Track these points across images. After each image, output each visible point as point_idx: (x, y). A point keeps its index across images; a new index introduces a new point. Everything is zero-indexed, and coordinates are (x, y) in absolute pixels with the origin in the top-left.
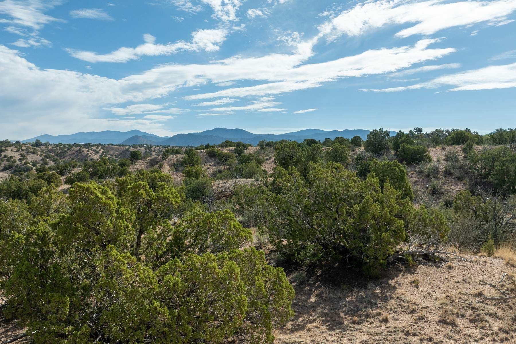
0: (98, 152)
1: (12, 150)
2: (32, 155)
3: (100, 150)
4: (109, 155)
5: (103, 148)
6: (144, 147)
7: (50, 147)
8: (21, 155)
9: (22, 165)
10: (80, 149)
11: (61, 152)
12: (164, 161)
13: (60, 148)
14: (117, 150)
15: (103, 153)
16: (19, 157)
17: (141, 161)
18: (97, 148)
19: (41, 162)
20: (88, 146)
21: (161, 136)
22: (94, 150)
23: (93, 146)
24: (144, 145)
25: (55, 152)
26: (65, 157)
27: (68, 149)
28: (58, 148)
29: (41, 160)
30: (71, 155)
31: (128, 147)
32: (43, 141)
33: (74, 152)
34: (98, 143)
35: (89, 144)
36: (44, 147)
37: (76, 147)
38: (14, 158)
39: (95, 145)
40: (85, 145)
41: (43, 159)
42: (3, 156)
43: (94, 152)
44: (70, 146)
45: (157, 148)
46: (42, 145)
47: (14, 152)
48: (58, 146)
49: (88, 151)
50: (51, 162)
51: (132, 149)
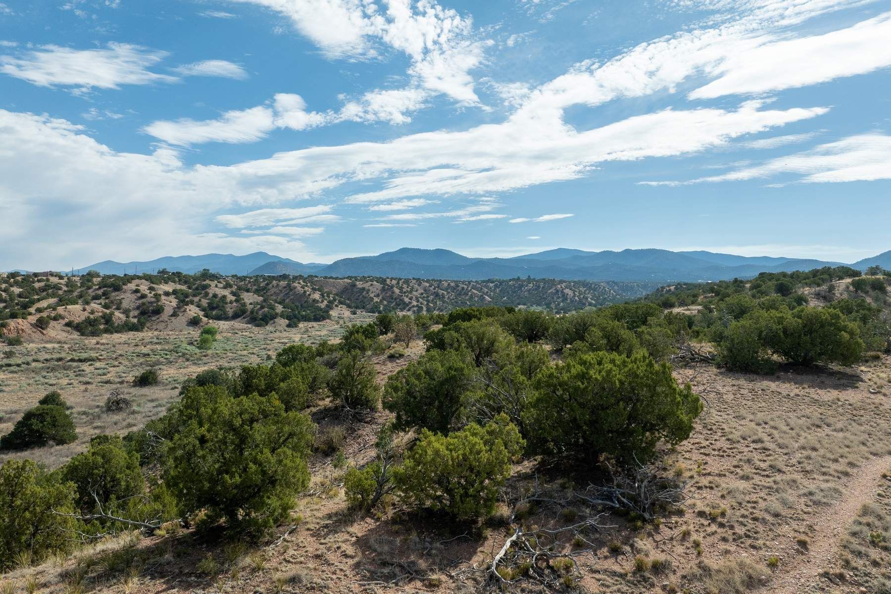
1: (216, 286)
4: (329, 293)
5: (311, 283)
8: (233, 294)
13: (250, 282)
14: (334, 287)
16: (234, 298)
18: (305, 282)
21: (305, 262)
28: (247, 282)
29: (262, 302)
33: (279, 289)
42: (211, 295)
44: (268, 279)
47: (221, 288)
49: (303, 287)
50: (277, 305)
51: (359, 284)
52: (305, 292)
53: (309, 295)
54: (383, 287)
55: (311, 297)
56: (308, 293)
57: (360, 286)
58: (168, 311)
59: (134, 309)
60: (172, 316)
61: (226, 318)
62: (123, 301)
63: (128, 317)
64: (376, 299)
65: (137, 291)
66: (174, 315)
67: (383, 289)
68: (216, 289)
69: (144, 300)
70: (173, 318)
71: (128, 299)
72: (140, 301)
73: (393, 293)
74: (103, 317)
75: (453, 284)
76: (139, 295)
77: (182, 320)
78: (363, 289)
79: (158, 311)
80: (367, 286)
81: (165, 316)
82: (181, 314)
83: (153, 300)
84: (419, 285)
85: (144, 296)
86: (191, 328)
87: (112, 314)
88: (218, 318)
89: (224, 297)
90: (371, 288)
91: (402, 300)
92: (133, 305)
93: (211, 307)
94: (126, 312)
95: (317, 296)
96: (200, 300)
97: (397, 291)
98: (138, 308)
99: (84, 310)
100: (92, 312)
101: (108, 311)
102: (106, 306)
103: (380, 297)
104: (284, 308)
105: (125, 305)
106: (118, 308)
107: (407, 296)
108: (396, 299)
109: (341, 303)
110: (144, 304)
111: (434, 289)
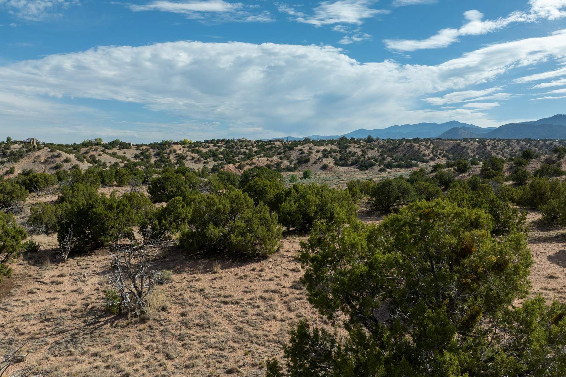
0: (428, 148)
1: (354, 147)
2: (371, 151)
3: (430, 145)
4: (440, 150)
5: (432, 143)
6: (476, 141)
7: (381, 143)
8: (362, 151)
9: (366, 161)
10: (411, 145)
11: (392, 148)
12: (561, 160)
13: (391, 143)
14: (447, 145)
15: (433, 149)
16: (361, 153)
17: (535, 160)
18: (427, 143)
19: (380, 158)
20: (417, 140)
21: (484, 127)
22: (424, 146)
23: (422, 141)
24: (476, 139)
25: (386, 148)
26: (397, 152)
27: (399, 145)
28: (389, 143)
29: (379, 156)
30: (402, 151)
31: (459, 141)
32: (374, 137)
33: (405, 147)
34: (427, 137)
35: (418, 139)
36: (376, 143)
37: (407, 142)
38: (357, 154)
39: (424, 139)
40: (414, 140)
41: (381, 155)
42: (348, 152)
43: (425, 148)
44: (401, 141)
45: (492, 142)
46: (374, 141)
47: (356, 148)
48: (389, 142)
49: (420, 147)
50: (388, 157)
51: (463, 144)
52: (419, 149)
53: (422, 151)
54: (480, 146)
55: (422, 153)
56: (421, 150)
57: (463, 145)
58: (312, 161)
59: (296, 160)
60: (314, 164)
61: (347, 165)
62: (292, 155)
63: (290, 164)
64: (471, 154)
65: (301, 150)
66: (315, 163)
67: (479, 147)
68: (354, 148)
69: (303, 155)
70: (313, 165)
71: (295, 155)
72: (300, 156)
73: (485, 150)
74: (276, 164)
75: (548, 143)
76: (301, 152)
77: (319, 165)
78: (465, 147)
79: (307, 161)
80: (468, 145)
81: (309, 164)
82: (318, 163)
83: (307, 155)
84: (517, 144)
85: (303, 153)
86: (321, 170)
87: (281, 163)
88: (342, 165)
89: (355, 153)
90: (470, 147)
91: (490, 155)
92: (296, 158)
93: (341, 159)
94: (291, 162)
95: (427, 152)
96: (337, 155)
97: (489, 148)
98: (298, 159)
99: (268, 160)
100: (272, 162)
101: (280, 161)
102: (281, 158)
103: (475, 153)
104: (392, 159)
105: (292, 158)
106: (288, 159)
107: (495, 153)
108: (486, 154)
109: (444, 156)
110: (301, 157)
111: (529, 146)
